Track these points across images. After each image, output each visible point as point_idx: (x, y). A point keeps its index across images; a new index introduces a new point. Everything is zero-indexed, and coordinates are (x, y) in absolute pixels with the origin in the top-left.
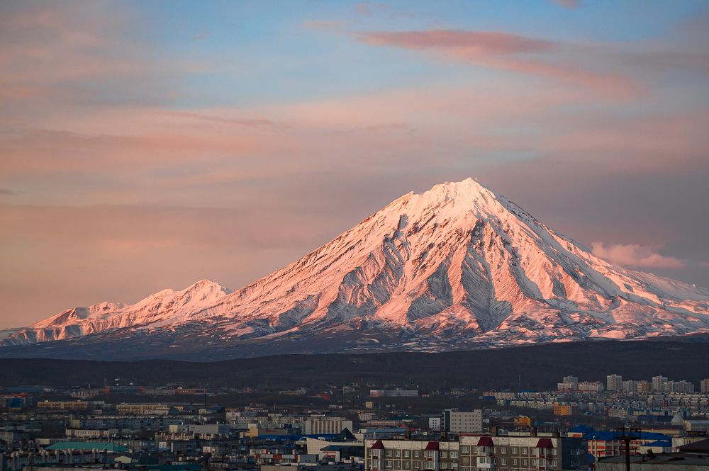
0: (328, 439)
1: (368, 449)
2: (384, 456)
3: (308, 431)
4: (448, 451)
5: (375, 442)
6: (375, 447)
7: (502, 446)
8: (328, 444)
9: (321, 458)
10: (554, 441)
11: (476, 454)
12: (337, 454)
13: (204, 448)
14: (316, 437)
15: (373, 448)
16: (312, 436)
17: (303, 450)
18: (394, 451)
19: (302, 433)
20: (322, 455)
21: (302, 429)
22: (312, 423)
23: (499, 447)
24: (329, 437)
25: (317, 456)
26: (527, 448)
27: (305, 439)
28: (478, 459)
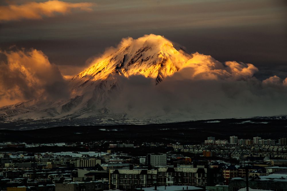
0: (88, 169)
1: (111, 174)
2: (119, 178)
3: (78, 165)
4: (152, 175)
5: (114, 170)
6: (115, 173)
7: (179, 172)
8: (88, 172)
9: (85, 179)
10: (206, 170)
11: (166, 176)
12: (93, 177)
13: (24, 175)
14: (82, 168)
15: (113, 173)
16: (80, 168)
17: (75, 175)
18: (124, 175)
19: (75, 166)
20: (86, 178)
21: (75, 164)
22: (80, 161)
23: (177, 173)
24: (89, 168)
25: (83, 178)
26: (191, 173)
27: (77, 170)
28: (167, 179)
